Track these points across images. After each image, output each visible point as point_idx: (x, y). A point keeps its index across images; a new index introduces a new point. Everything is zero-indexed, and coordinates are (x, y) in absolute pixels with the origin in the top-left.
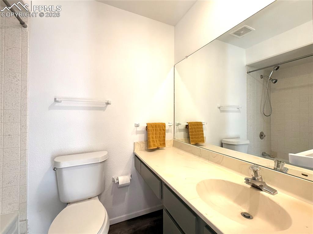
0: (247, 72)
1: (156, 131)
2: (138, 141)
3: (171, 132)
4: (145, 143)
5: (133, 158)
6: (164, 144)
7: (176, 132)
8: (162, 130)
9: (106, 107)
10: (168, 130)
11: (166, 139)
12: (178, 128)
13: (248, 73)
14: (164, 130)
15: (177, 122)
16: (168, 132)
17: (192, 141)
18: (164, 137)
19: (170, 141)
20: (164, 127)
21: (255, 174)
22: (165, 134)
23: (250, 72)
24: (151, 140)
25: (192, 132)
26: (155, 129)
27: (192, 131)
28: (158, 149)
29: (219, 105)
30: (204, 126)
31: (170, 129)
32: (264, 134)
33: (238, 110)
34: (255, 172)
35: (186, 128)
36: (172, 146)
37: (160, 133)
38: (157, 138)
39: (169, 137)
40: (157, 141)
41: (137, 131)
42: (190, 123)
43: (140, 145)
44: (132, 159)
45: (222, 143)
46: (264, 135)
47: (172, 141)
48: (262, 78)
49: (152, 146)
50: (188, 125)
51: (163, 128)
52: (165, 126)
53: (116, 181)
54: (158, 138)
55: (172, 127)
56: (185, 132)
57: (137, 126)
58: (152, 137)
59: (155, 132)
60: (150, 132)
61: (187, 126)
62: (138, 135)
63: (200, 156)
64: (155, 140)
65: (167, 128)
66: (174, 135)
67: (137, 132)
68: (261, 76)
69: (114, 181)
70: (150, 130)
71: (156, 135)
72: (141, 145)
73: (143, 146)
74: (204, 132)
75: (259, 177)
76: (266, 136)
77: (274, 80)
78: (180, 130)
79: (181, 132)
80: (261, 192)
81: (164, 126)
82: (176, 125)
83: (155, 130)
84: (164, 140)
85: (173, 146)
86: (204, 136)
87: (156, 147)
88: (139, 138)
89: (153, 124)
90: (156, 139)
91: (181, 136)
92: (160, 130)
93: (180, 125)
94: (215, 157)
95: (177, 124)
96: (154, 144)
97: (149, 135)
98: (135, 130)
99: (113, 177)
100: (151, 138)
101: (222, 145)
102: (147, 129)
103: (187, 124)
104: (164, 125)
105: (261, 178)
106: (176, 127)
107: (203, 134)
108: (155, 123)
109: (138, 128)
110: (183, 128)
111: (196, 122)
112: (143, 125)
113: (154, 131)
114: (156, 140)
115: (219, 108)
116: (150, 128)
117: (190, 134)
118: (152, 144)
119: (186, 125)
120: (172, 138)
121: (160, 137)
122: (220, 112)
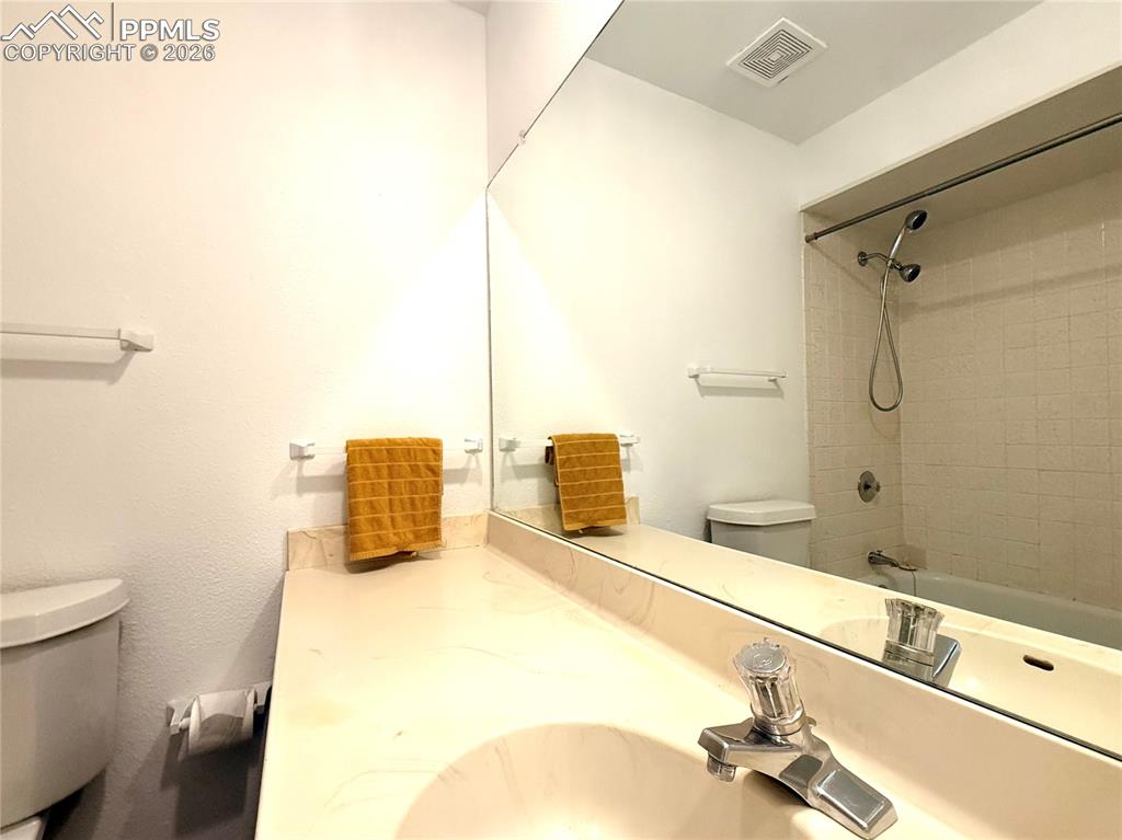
0: (804, 235)
1: (391, 475)
2: (307, 524)
3: (480, 482)
6: (435, 533)
7: (503, 481)
8: (423, 470)
9: (124, 362)
12: (509, 463)
13: (808, 240)
14: (435, 471)
15: (504, 435)
17: (568, 515)
18: (436, 502)
19: (475, 519)
22: (437, 487)
23: (816, 236)
25: (568, 477)
26: (389, 467)
27: (567, 472)
28: (403, 556)
29: (694, 367)
30: (625, 454)
31: (473, 465)
32: (877, 479)
33: (772, 385)
35: (547, 460)
36: (481, 542)
37: (411, 482)
38: (397, 508)
39: (460, 503)
40: (399, 519)
41: (301, 479)
42: (559, 438)
43: (320, 541)
45: (709, 521)
46: (874, 485)
47: (485, 519)
48: (863, 263)
49: (369, 545)
50: (552, 448)
51: (427, 459)
52: (437, 454)
53: (178, 724)
54: (403, 509)
55: (484, 457)
56: (545, 480)
57: (300, 455)
58: (372, 507)
59: (385, 482)
60: (359, 482)
61: (549, 454)
62: (310, 498)
64: (385, 517)
65: (451, 461)
66: (492, 493)
67: (305, 485)
68: (862, 254)
70: (359, 472)
71: (390, 492)
72: (324, 540)
73: (336, 544)
74: (628, 478)
75: (792, 720)
76: (881, 489)
77: (909, 267)
78: (521, 472)
79: (524, 481)
81: (434, 452)
82: (501, 450)
83: (385, 472)
84: (436, 516)
85: (488, 540)
86: (627, 493)
87: (392, 551)
88: (315, 512)
89: (379, 442)
90: (391, 510)
91: (526, 497)
92: (415, 470)
95: (504, 446)
96: (378, 536)
97: (359, 497)
98: (294, 474)
99: (173, 702)
103: (550, 443)
104: (433, 449)
106: (498, 456)
107: (620, 485)
108: (389, 440)
109: (305, 463)
110: (536, 462)
111: (590, 436)
112: (329, 457)
113: (380, 476)
114: (393, 519)
115: (696, 377)
116: (359, 464)
117: (559, 484)
118: (366, 534)
119: (547, 448)
120: (482, 508)
121: (412, 502)
122: (698, 394)
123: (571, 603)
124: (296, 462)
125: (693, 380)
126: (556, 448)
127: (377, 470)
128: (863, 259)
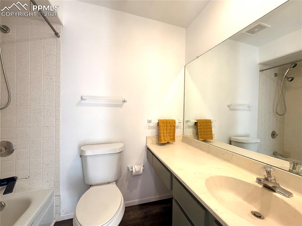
1: (166, 127)
2: (150, 135)
3: (181, 129)
4: (156, 138)
5: (146, 150)
6: (174, 139)
8: (172, 126)
10: (178, 126)
11: (176, 135)
12: (187, 125)
13: (260, 71)
14: (174, 126)
15: (186, 119)
16: (178, 129)
17: (200, 137)
18: (174, 133)
19: (180, 136)
20: (174, 123)
21: (267, 175)
22: (174, 129)
23: (263, 70)
24: (162, 135)
25: (201, 129)
26: (166, 125)
27: (201, 128)
28: (168, 143)
29: (229, 104)
30: (212, 124)
31: (180, 125)
32: (277, 133)
33: (248, 108)
34: (269, 173)
35: (195, 124)
36: (181, 141)
37: (170, 128)
38: (167, 133)
39: (178, 133)
40: (168, 136)
41: (149, 126)
42: (199, 120)
43: (152, 139)
44: (144, 152)
45: (231, 140)
46: (276, 135)
47: (182, 136)
48: (275, 76)
49: (163, 140)
50: (197, 122)
51: (173, 124)
52: (175, 123)
53: (131, 170)
54: (168, 134)
55: (182, 124)
56: (194, 129)
57: (150, 122)
58: (163, 133)
59: (165, 128)
60: (161, 128)
61: (196, 124)
62: (150, 130)
63: (209, 152)
64: (165, 135)
65: (177, 124)
66: (183, 131)
67: (150, 128)
68: (276, 74)
70: (161, 126)
71: (166, 130)
73: (155, 140)
74: (213, 129)
75: (273, 178)
76: (278, 136)
77: (290, 78)
78: (189, 127)
79: (190, 129)
80: (274, 193)
82: (185, 122)
83: (165, 126)
84: (174, 136)
85: (182, 141)
86: (213, 133)
87: (166, 142)
88: (151, 133)
89: (164, 120)
91: (190, 132)
92: (171, 126)
93: (189, 122)
94: (224, 154)
96: (164, 139)
97: (161, 131)
98: (148, 125)
100: (162, 133)
101: (230, 143)
102: (158, 125)
103: (196, 121)
104: (174, 122)
105: (275, 179)
107: (211, 131)
108: (166, 120)
109: (150, 123)
110: (192, 125)
111: (205, 120)
112: (155, 121)
113: (164, 127)
114: (167, 135)
115: (229, 106)
116: (161, 124)
117: (199, 130)
118: (162, 138)
119: (195, 122)
120: (181, 134)
121: (170, 132)
122: (229, 110)
123: (209, 156)
124: (148, 123)
125: (228, 107)
126: (198, 123)
127: (164, 125)
128: (276, 75)
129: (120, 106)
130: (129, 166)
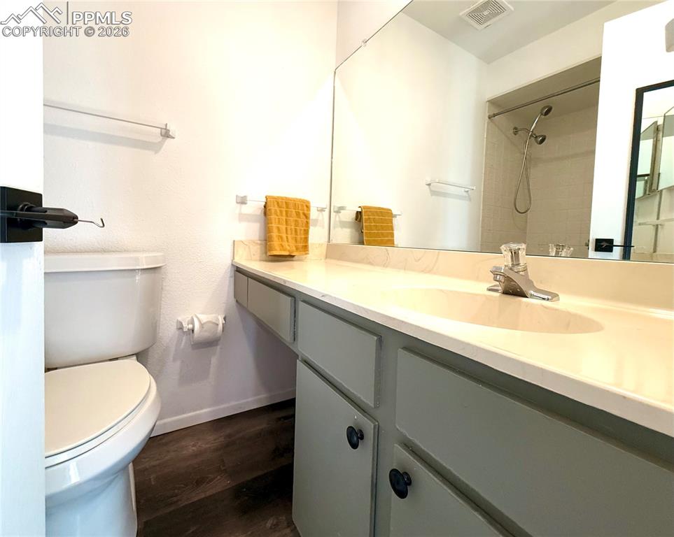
0: (487, 115)
1: (287, 216)
2: (243, 238)
3: (323, 227)
4: (261, 244)
5: (231, 277)
6: (306, 248)
7: (334, 228)
8: (301, 215)
9: (162, 142)
10: (316, 221)
11: (311, 241)
12: (337, 219)
13: (489, 118)
14: (307, 217)
15: (336, 203)
16: (315, 225)
18: (306, 232)
19: (321, 245)
20: (305, 207)
21: (512, 261)
22: (307, 225)
23: (494, 115)
24: (275, 234)
25: (369, 228)
26: (286, 211)
27: (370, 225)
28: (291, 258)
29: (428, 179)
30: (395, 221)
31: (320, 218)
33: (466, 194)
34: (515, 255)
35: (356, 220)
36: (323, 257)
37: (296, 221)
38: (289, 232)
39: (317, 236)
40: (290, 239)
41: (240, 214)
42: (365, 207)
43: (249, 247)
44: (228, 278)
47: (324, 248)
48: (515, 133)
49: (277, 248)
50: (360, 212)
51: (303, 210)
52: (308, 207)
53: (187, 327)
54: (291, 234)
55: (326, 214)
56: (354, 230)
57: (242, 201)
58: (278, 229)
59: (284, 218)
60: (273, 217)
61: (359, 215)
62: (244, 225)
64: (284, 236)
65: (314, 214)
66: (329, 234)
67: (242, 218)
68: (515, 128)
69: (181, 328)
70: (273, 211)
71: (287, 224)
72: (251, 246)
73: (257, 250)
74: (396, 233)
75: (522, 267)
77: (540, 136)
78: (343, 224)
79: (344, 230)
81: (307, 206)
82: (334, 212)
83: (284, 213)
84: (306, 239)
85: (327, 256)
87: (287, 253)
88: (250, 231)
89: (281, 198)
90: (287, 233)
91: (344, 235)
92: (298, 214)
93: (342, 211)
94: (419, 260)
95: (336, 209)
96: (281, 245)
97: (271, 223)
98: (238, 211)
99: (180, 319)
100: (275, 230)
102: (265, 214)
103: (359, 210)
104: (307, 205)
105: (525, 270)
106: (333, 214)
107: (392, 235)
108: (286, 198)
109: (243, 206)
110: (350, 219)
111: (379, 208)
113: (282, 215)
114: (287, 237)
115: (429, 185)
116: (273, 208)
117: (364, 231)
118: (276, 243)
119: (357, 212)
120: (324, 240)
121: (296, 230)
122: (430, 195)
124: (239, 205)
125: (427, 187)
126: (363, 214)
127: (281, 212)
128: (516, 131)
129: (154, 147)
130: (184, 318)
